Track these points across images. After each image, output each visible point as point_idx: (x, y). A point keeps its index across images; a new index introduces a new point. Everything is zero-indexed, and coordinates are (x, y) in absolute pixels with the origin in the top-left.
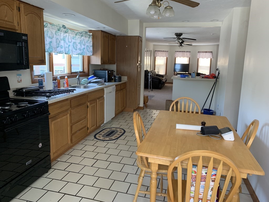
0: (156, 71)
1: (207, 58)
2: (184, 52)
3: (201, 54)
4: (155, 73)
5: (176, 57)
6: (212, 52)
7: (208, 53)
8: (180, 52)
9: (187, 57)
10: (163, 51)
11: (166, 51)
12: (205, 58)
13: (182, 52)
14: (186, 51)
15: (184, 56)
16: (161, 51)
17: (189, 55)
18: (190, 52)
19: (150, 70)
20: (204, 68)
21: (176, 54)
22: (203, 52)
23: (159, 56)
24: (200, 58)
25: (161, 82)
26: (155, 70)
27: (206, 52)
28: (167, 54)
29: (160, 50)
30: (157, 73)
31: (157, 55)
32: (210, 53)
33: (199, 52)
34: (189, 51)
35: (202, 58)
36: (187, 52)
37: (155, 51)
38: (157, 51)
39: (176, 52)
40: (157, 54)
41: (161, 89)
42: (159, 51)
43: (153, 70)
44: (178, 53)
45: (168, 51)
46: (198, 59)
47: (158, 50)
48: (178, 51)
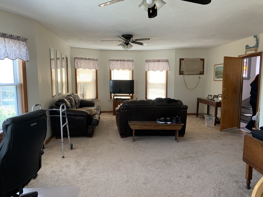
0: (79, 94)
1: (161, 71)
2: (124, 60)
3: (151, 64)
4: (76, 99)
5: (111, 69)
6: (168, 61)
7: (163, 63)
8: (118, 60)
9: (129, 69)
10: (89, 59)
11: (94, 60)
12: (158, 71)
13: (121, 60)
14: (126, 59)
15: (124, 69)
16: (86, 59)
17: (131, 65)
18: (132, 61)
19: (68, 92)
20: (156, 86)
21: (111, 65)
22: (154, 61)
23: (82, 67)
24: (149, 70)
25: (93, 122)
26: (77, 93)
27: (159, 61)
28: (96, 64)
29: (84, 57)
30: (81, 98)
31: (79, 65)
32: (165, 63)
33: (147, 61)
34: (131, 59)
35: (153, 70)
36: (128, 61)
37: (75, 58)
38: (79, 59)
39: (110, 60)
40: (79, 63)
41: (92, 137)
42: (82, 59)
43: (73, 94)
44: (114, 62)
45: (97, 60)
46: (146, 73)
47: (79, 57)
48: (113, 60)
